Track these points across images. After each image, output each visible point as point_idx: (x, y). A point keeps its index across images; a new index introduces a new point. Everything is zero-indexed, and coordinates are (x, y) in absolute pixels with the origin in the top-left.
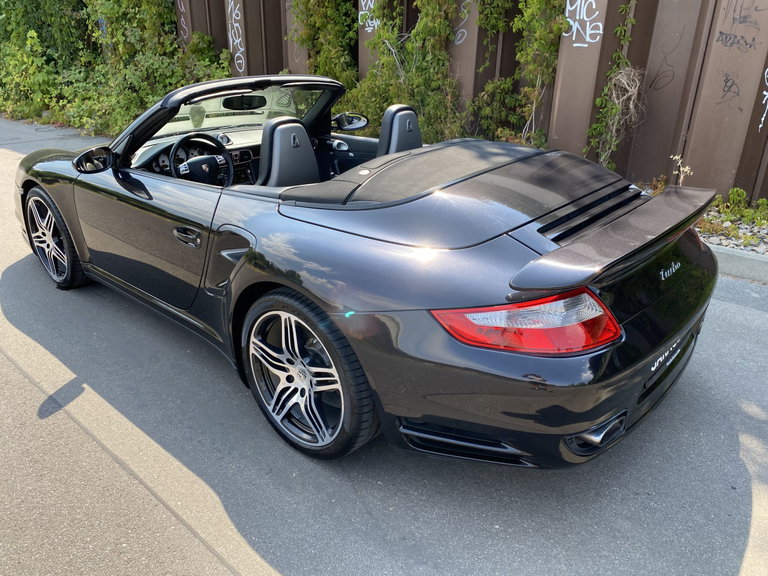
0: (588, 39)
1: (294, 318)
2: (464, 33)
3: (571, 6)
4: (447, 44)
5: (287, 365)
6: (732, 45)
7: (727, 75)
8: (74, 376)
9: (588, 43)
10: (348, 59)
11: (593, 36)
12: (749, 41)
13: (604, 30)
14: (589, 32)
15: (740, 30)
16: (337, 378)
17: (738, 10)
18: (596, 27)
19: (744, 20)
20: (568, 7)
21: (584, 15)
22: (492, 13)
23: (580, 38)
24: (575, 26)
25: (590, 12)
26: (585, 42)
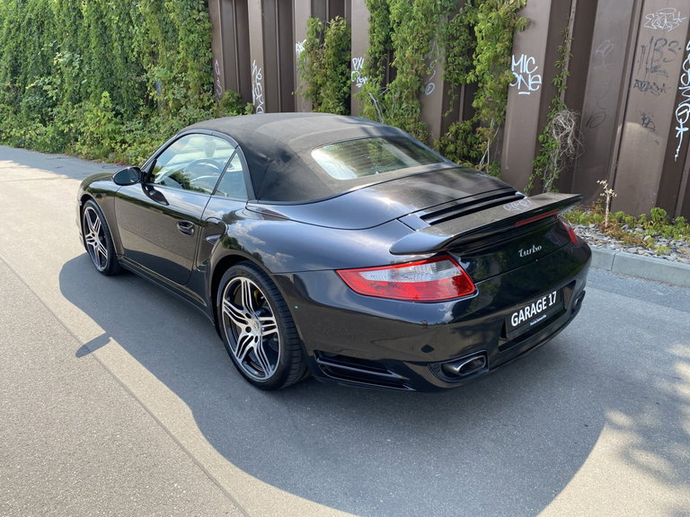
0: (530, 88)
1: (249, 281)
2: (432, 86)
3: (516, 62)
4: (419, 94)
5: (246, 319)
6: (646, 90)
7: (644, 115)
8: (104, 332)
9: (530, 91)
10: (342, 109)
11: (534, 86)
12: (660, 86)
13: (543, 81)
14: (530, 82)
15: (651, 78)
16: (275, 324)
17: (650, 62)
18: (537, 79)
19: (655, 69)
20: (514, 64)
21: (526, 70)
22: (454, 70)
23: (524, 88)
24: (520, 78)
25: (531, 67)
26: (528, 91)
